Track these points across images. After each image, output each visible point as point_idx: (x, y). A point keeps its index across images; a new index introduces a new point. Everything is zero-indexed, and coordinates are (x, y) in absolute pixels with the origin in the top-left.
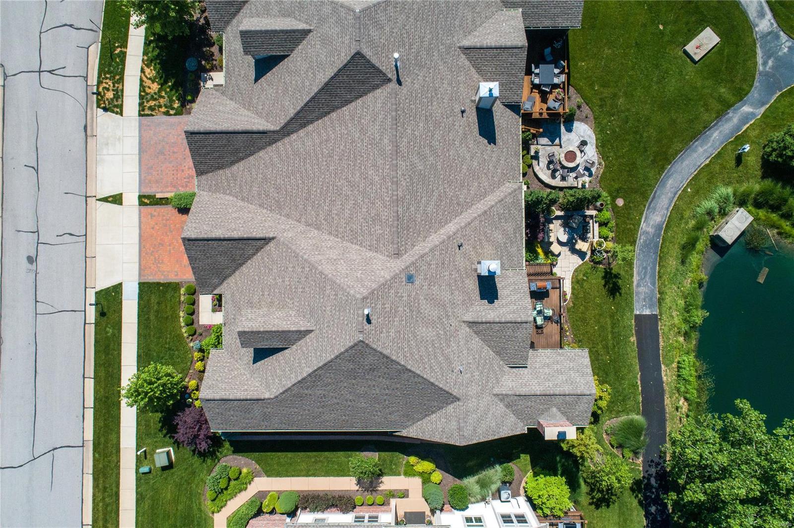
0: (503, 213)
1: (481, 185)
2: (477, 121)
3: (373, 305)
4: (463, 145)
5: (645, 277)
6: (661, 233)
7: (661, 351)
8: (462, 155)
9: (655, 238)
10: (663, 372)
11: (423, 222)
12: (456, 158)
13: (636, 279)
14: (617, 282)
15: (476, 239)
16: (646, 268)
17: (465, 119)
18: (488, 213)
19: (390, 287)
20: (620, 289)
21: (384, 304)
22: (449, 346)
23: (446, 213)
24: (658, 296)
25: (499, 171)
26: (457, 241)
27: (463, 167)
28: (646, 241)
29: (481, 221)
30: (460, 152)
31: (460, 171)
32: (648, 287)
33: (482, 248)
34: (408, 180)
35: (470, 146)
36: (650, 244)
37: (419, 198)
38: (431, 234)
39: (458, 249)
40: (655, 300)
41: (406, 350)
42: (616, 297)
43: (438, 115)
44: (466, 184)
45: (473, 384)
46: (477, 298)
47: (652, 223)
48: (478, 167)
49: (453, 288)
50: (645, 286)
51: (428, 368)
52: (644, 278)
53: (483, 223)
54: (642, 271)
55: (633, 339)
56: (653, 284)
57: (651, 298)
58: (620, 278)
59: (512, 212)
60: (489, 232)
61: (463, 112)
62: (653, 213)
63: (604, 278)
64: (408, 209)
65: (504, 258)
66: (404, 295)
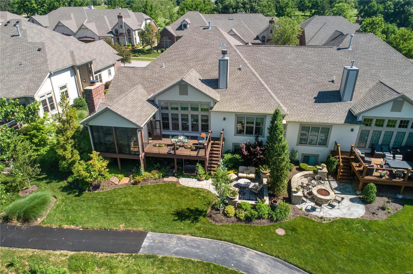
0: (262, 98)
1: (282, 91)
2: (329, 90)
3: (212, 30)
4: (308, 81)
5: (188, 245)
6: (241, 269)
7: (92, 253)
8: (302, 80)
9: (235, 262)
10: (67, 252)
11: (255, 57)
12: (299, 76)
13: (188, 237)
14: (189, 220)
15: (244, 79)
16: (198, 247)
17: (328, 83)
18: (262, 87)
19: (220, 37)
20: (182, 221)
21: (211, 34)
22: (179, 61)
23: (261, 69)
24: (160, 257)
25: (295, 104)
26: (243, 68)
27: (293, 80)
28: (233, 252)
29: (256, 82)
30: (303, 79)
31: (291, 79)
32: (175, 247)
33: (238, 82)
34: (280, 51)
35: (309, 85)
36: (228, 255)
37: (270, 56)
38: (248, 61)
39: (238, 68)
40: (156, 252)
41: (185, 42)
42: (174, 216)
43: (325, 67)
44: (282, 81)
45: (151, 73)
46: (205, 78)
47: (255, 261)
48: (295, 89)
49: (214, 65)
50: (177, 244)
51: (171, 51)
52: (186, 244)
53: (255, 84)
54: (195, 244)
55: (122, 227)
56: (177, 253)
57: (160, 249)
58: (193, 222)
59: (264, 104)
60: (249, 87)
61: (333, 81)
62: (268, 265)
63: (197, 210)
64: (263, 51)
65: (229, 97)
66: (215, 42)
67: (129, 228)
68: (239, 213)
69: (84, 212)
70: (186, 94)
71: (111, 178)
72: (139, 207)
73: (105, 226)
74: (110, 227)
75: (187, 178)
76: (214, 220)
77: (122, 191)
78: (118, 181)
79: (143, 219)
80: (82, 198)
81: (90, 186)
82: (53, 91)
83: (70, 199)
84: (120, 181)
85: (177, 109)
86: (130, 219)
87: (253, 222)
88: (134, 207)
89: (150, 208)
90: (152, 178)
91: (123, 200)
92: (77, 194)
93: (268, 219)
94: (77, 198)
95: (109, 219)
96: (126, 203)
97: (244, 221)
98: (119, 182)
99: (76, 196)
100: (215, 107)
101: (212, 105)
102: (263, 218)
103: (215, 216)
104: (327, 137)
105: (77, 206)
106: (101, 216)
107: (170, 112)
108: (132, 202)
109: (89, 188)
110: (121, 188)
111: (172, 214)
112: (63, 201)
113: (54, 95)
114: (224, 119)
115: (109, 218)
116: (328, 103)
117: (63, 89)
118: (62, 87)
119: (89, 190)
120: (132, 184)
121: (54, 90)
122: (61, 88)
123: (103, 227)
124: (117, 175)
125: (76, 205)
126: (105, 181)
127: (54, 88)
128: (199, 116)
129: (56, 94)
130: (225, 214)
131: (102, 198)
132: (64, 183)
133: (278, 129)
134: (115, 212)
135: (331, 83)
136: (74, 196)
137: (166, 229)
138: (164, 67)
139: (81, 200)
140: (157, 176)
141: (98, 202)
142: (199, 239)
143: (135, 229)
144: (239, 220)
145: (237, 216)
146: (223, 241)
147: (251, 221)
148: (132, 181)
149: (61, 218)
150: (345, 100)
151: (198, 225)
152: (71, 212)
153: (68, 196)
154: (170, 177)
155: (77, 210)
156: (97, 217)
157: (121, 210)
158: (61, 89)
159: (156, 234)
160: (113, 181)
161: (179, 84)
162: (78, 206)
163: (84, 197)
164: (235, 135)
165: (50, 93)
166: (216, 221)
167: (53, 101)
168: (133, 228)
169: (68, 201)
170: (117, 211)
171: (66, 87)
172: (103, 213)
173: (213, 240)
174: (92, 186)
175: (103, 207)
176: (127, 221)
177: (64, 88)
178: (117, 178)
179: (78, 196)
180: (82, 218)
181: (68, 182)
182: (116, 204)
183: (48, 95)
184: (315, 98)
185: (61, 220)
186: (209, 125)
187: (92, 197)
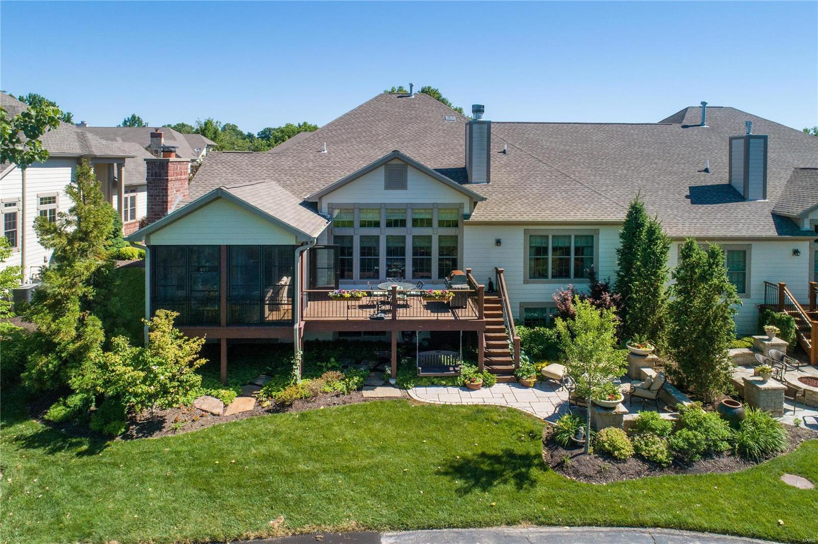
0: (578, 196)
1: (611, 187)
2: (709, 184)
3: (418, 99)
4: (656, 171)
8: (642, 170)
11: (524, 139)
13: (530, 531)
15: (520, 167)
17: (698, 173)
18: (568, 179)
19: (438, 107)
21: (419, 104)
22: (360, 143)
23: (547, 155)
25: (651, 207)
26: (510, 151)
27: (625, 171)
29: (551, 172)
30: (644, 168)
33: (509, 173)
34: (572, 130)
35: (662, 178)
37: (554, 136)
39: (500, 151)
41: (364, 114)
43: (677, 151)
45: (296, 161)
48: (636, 184)
49: (442, 147)
51: (335, 128)
53: (549, 174)
55: (277, 527)
60: (537, 179)
61: (706, 171)
64: (536, 130)
65: (501, 196)
66: (431, 114)
67: (307, 528)
68: (646, 445)
69: (119, 495)
70: (403, 186)
71: (196, 402)
72: (318, 465)
73: (212, 531)
74: (234, 532)
75: (429, 386)
76: (577, 473)
77: (243, 428)
78: (223, 405)
79: (346, 496)
80: (105, 456)
81: (132, 424)
82: (23, 202)
83: (59, 465)
84: (226, 406)
85: (377, 224)
86: (300, 500)
87: (696, 466)
88: (301, 467)
89: (355, 463)
90: (327, 393)
91: (254, 451)
92: (85, 447)
93: (733, 454)
94: (85, 458)
95: (222, 508)
96: (268, 458)
97: (669, 466)
98: (225, 411)
99: (80, 454)
100: (473, 214)
101: (466, 211)
102: (719, 453)
103: (575, 464)
104: (745, 273)
105: (89, 481)
106: (188, 501)
107: (357, 235)
108: (286, 454)
109: (127, 429)
110: (235, 424)
111: (438, 473)
112: (32, 472)
113: (23, 210)
114: (498, 242)
115: (221, 505)
116: (720, 205)
117: (46, 203)
118: (46, 199)
119: (126, 437)
120: (268, 411)
121: (27, 198)
122: (42, 199)
123: (207, 534)
124: (214, 392)
125: (86, 478)
126: (179, 408)
127: (27, 194)
128: (433, 238)
129: (27, 211)
130: (608, 454)
131: (178, 453)
132: (30, 427)
133: (657, 238)
134: (239, 485)
135: (703, 173)
136: (74, 454)
137: (443, 515)
138: (326, 152)
139: (105, 464)
140: (340, 386)
141: (168, 464)
142: (568, 532)
143: (329, 528)
144: (654, 464)
145: (643, 453)
146: (650, 527)
147: (690, 463)
148: (267, 404)
149: (28, 523)
150: (753, 198)
151: (540, 491)
152: (69, 501)
153: (51, 458)
154: (378, 388)
155: (91, 493)
156: (174, 504)
157: (258, 477)
158: (42, 203)
159: (410, 534)
160: (204, 407)
161: (385, 164)
162: (96, 481)
163: (112, 454)
164: (525, 282)
165: (14, 204)
166: (586, 477)
167: (14, 226)
168: (320, 525)
169: (53, 471)
170: (245, 480)
171: (54, 202)
172: (192, 491)
173: (615, 529)
174: (137, 424)
175: (189, 475)
176: (292, 506)
177: (50, 203)
178: (215, 399)
179: (89, 452)
180: (115, 515)
181: (47, 422)
182: (234, 463)
183: (6, 208)
184: (687, 197)
185: (29, 529)
186: (459, 260)
187: (142, 453)
